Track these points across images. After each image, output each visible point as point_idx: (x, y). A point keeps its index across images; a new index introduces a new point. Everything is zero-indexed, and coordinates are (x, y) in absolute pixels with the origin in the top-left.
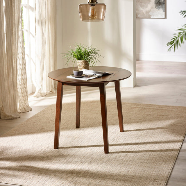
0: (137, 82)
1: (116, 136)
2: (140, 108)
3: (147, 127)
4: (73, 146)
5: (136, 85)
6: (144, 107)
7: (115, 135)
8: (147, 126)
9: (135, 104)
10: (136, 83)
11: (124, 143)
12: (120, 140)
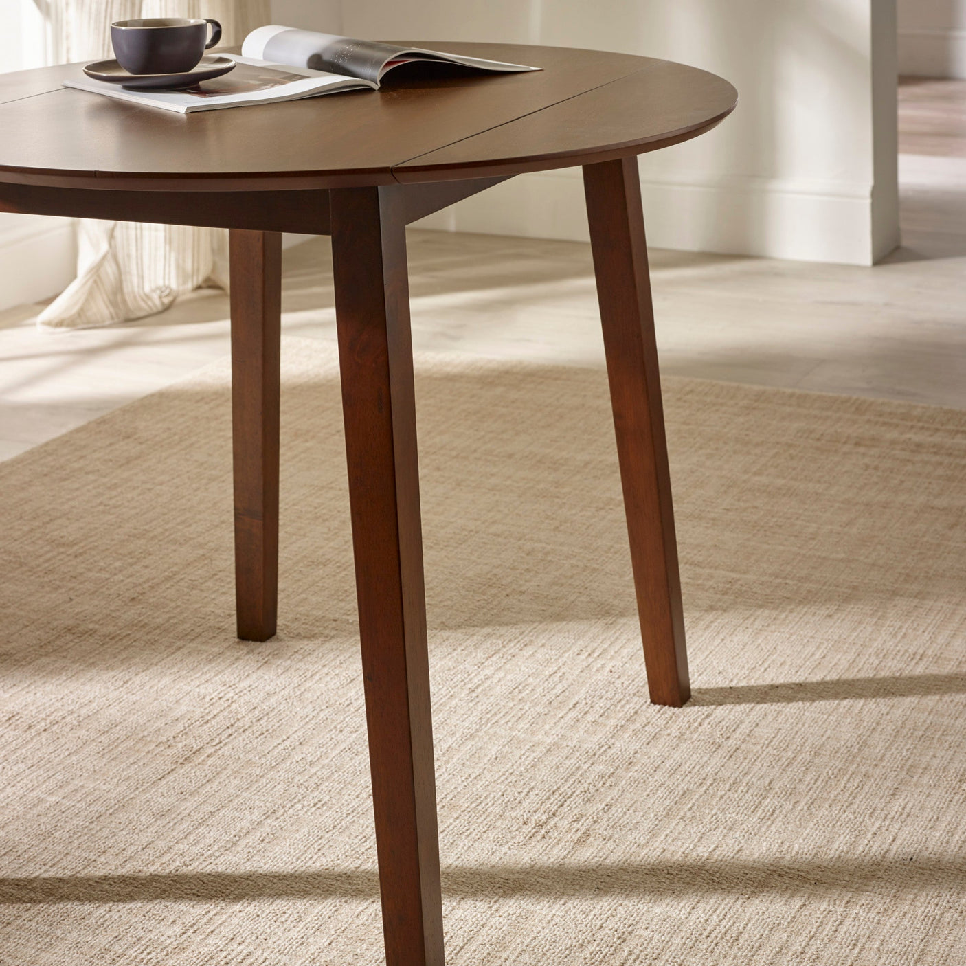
0: (904, 226)
1: (593, 758)
2: (893, 443)
3: (937, 659)
4: (106, 866)
5: (898, 248)
6: (937, 439)
7: (591, 743)
8: (941, 640)
9: (860, 408)
10: (896, 234)
11: (652, 852)
12: (616, 811)
